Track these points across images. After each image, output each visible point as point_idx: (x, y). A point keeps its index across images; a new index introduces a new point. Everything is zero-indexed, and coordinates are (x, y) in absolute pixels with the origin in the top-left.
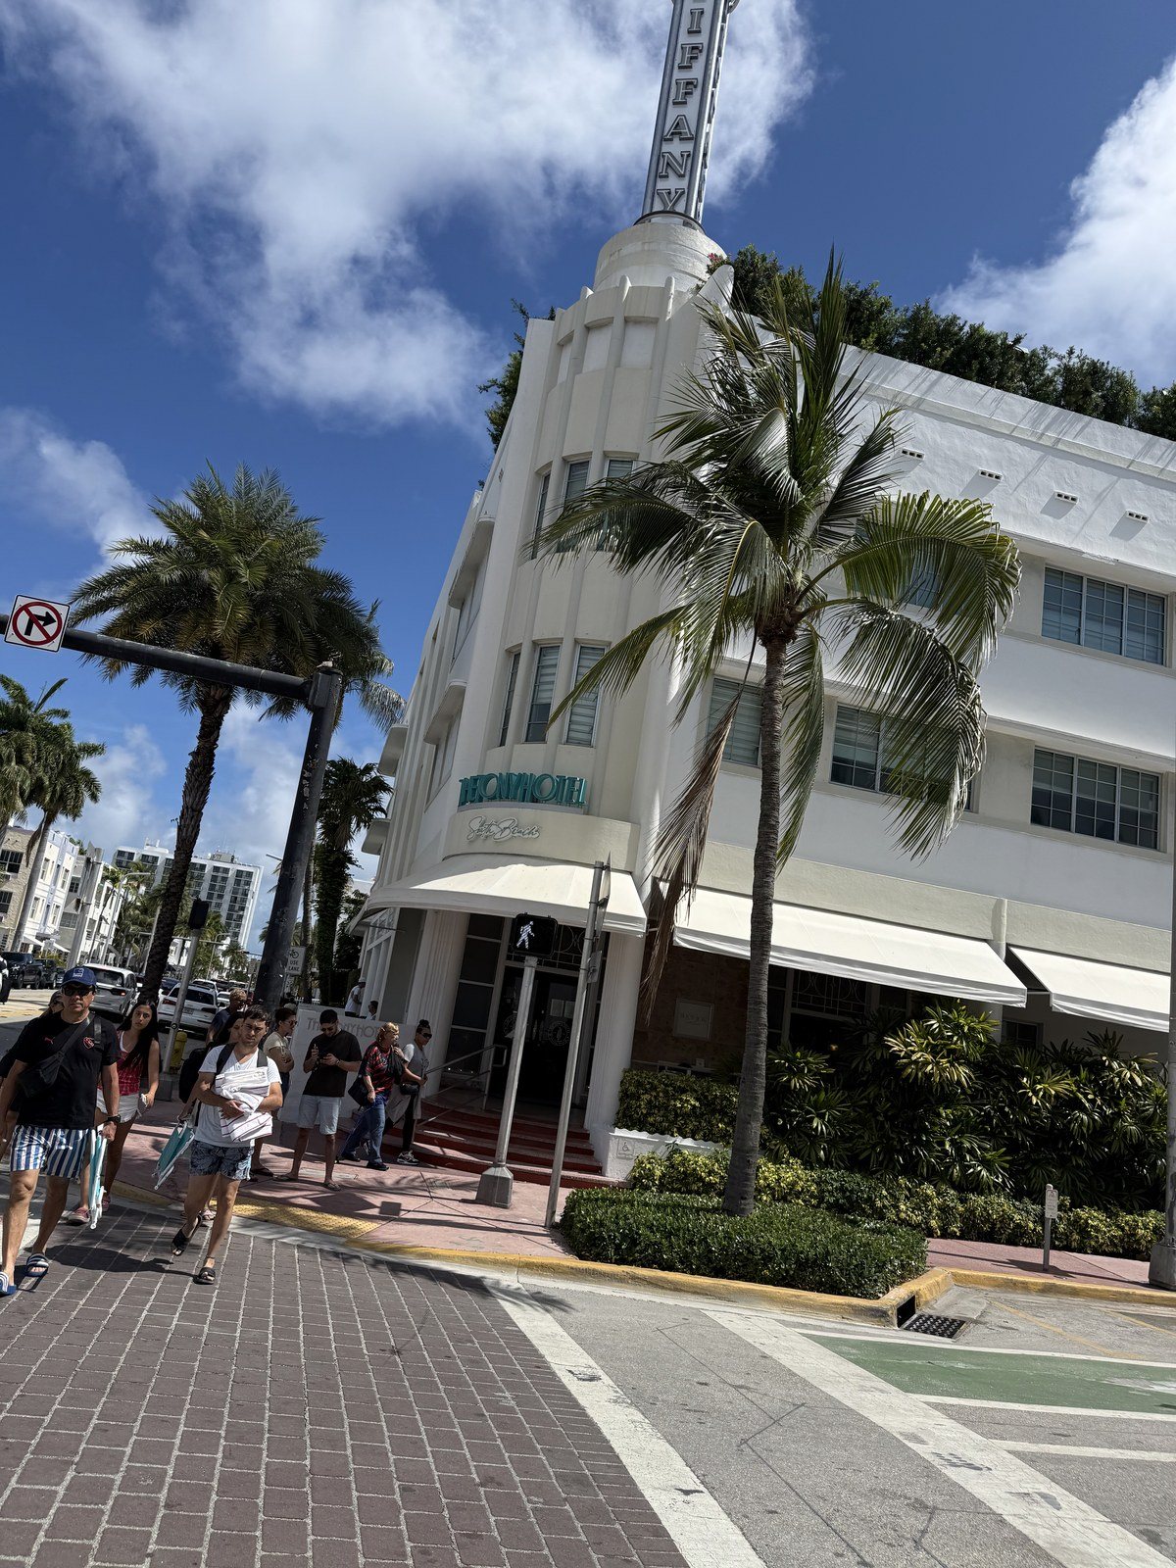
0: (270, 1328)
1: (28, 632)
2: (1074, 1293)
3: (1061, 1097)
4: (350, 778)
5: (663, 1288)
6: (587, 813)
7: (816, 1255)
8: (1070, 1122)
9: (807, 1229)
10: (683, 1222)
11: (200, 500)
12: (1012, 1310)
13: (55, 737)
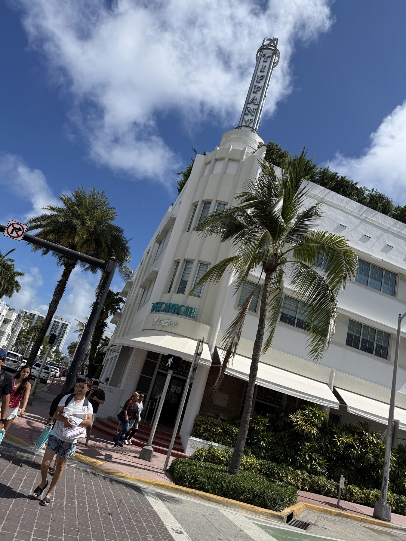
0: (65, 500)
1: (12, 233)
2: (347, 517)
3: (347, 443)
4: (111, 296)
5: (204, 499)
6: (195, 321)
7: (260, 493)
8: (350, 453)
9: (257, 483)
10: (214, 475)
11: (77, 196)
12: (326, 521)
13: (8, 268)
